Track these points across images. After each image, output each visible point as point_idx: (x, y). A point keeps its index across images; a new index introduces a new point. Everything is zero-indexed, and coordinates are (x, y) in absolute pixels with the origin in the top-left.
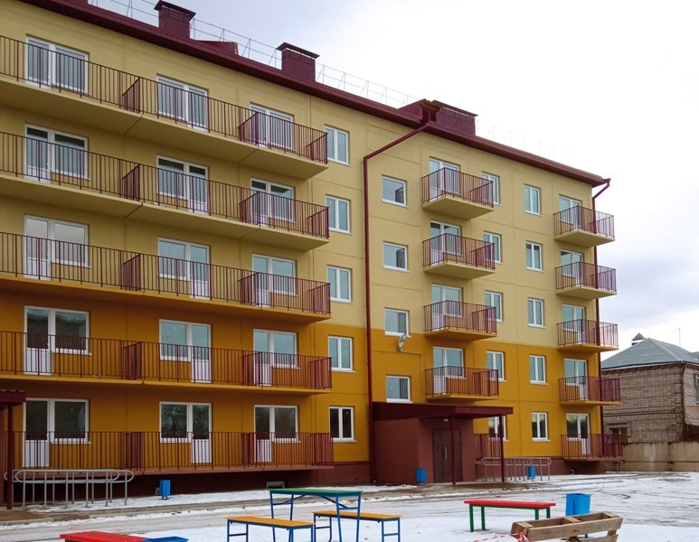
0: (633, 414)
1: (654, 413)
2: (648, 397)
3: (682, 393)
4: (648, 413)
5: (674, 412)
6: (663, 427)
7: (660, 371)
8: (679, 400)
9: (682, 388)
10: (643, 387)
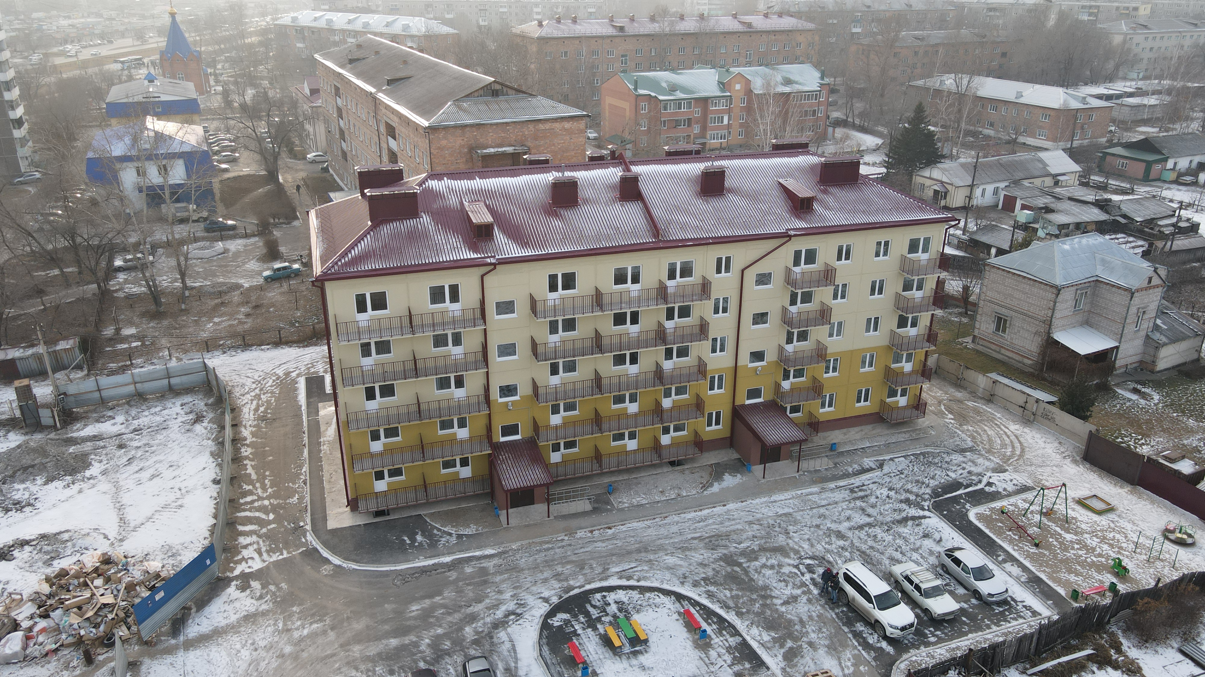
0: (1016, 311)
1: (1029, 316)
2: (1029, 303)
3: (1053, 310)
4: (1025, 315)
5: (1044, 322)
6: (1034, 331)
7: (1042, 286)
8: (1049, 315)
9: (1055, 305)
10: (1027, 293)
